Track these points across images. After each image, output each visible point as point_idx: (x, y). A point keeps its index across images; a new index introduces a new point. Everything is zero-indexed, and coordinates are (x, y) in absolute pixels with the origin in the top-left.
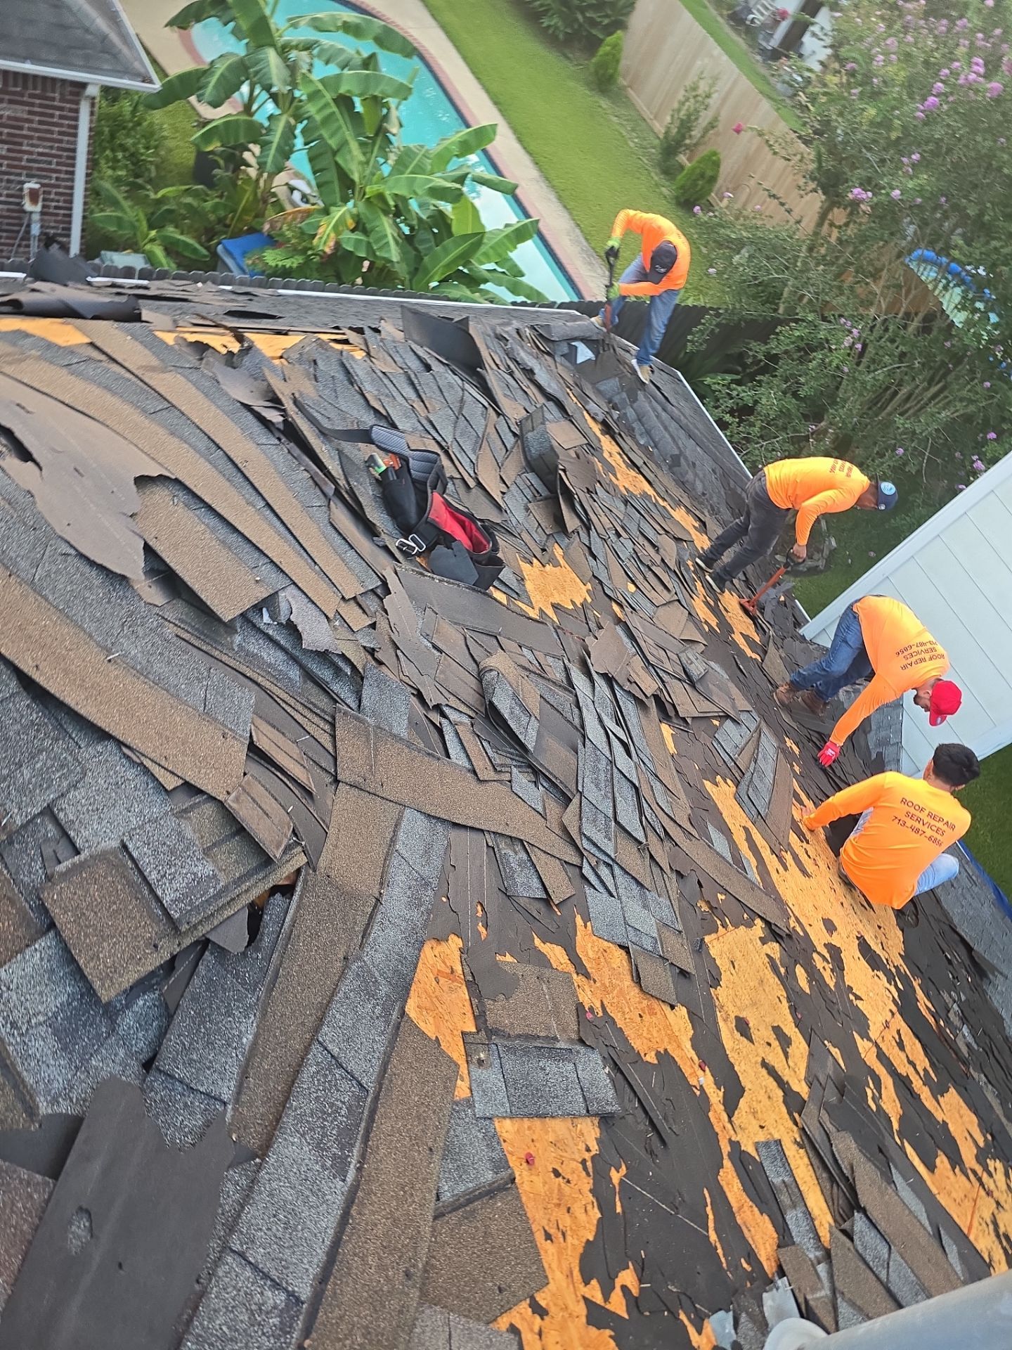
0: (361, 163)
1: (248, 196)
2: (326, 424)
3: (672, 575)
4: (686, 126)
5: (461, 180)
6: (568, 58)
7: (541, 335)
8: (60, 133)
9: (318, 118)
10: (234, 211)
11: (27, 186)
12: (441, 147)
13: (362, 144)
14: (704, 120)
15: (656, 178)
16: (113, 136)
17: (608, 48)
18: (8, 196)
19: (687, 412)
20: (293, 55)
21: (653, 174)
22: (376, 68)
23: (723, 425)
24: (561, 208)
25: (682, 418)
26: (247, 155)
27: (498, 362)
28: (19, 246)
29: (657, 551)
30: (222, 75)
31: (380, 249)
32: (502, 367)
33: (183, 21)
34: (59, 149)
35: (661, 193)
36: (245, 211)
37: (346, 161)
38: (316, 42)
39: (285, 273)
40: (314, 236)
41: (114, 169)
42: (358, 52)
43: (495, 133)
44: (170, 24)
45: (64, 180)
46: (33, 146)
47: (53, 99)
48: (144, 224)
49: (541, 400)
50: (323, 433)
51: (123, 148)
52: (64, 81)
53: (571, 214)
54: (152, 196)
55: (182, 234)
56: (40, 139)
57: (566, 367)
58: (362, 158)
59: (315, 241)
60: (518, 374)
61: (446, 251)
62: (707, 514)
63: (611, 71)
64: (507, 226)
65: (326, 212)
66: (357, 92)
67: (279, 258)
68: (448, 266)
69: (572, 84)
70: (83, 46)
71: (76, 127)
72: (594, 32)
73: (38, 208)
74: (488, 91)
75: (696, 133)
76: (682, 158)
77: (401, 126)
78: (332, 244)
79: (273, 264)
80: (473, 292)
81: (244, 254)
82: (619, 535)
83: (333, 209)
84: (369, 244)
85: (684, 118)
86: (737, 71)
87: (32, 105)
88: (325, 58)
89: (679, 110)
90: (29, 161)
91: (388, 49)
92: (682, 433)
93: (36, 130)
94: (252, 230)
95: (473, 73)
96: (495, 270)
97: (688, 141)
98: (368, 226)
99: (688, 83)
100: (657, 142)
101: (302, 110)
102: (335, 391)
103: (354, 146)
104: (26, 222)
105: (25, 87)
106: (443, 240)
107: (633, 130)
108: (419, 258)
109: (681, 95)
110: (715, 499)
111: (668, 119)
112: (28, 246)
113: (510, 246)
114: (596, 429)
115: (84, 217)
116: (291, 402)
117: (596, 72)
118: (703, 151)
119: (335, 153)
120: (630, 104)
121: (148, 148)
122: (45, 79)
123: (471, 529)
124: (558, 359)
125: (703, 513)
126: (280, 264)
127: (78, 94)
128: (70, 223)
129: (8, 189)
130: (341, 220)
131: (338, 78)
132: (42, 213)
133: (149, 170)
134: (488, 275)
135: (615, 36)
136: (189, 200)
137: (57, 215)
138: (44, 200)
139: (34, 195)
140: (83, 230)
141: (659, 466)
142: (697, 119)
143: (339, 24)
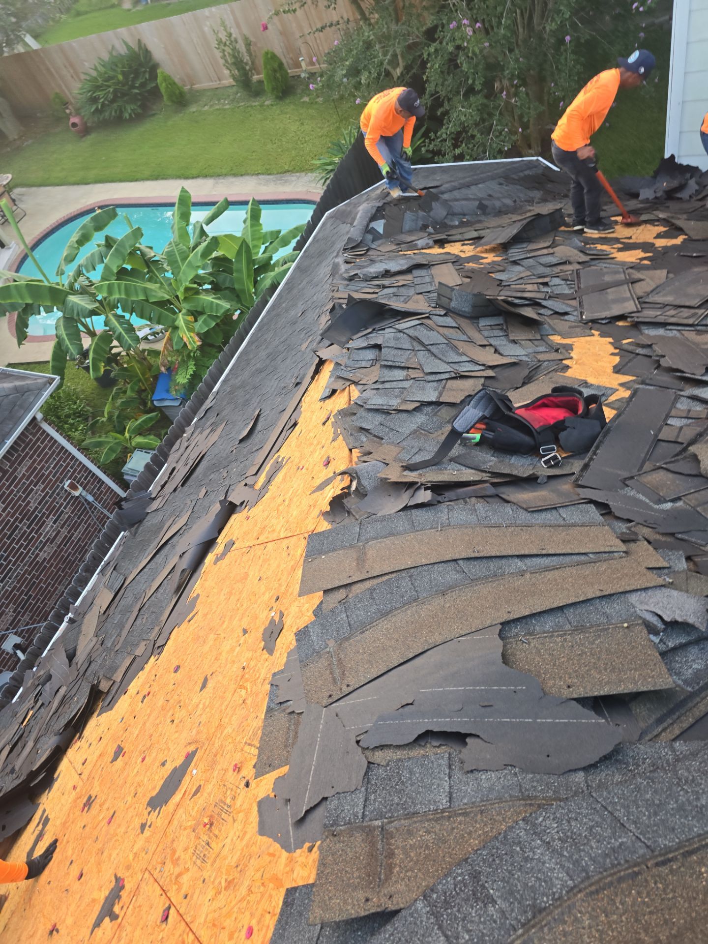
0: (160, 288)
1: (137, 367)
2: (427, 456)
3: (593, 263)
4: (238, 63)
5: (203, 233)
6: (154, 115)
7: (352, 248)
8: (50, 449)
9: (123, 296)
10: (140, 380)
11: (65, 486)
12: (176, 232)
13: (150, 280)
14: (241, 46)
15: (257, 104)
16: (58, 417)
17: (164, 84)
18: (65, 500)
19: (446, 177)
20: (77, 286)
21: (254, 104)
22: (115, 241)
23: (460, 158)
24: (241, 178)
25: (453, 184)
26: (114, 351)
27: (371, 291)
28: (93, 512)
29: (570, 263)
30: (67, 335)
31: (217, 311)
32: (377, 291)
33: (22, 336)
34: (57, 456)
35: (268, 106)
36: (143, 374)
37: (155, 296)
38: (79, 266)
39: (196, 377)
40: (185, 345)
41: (77, 430)
42: (99, 246)
43: (187, 192)
44: (20, 344)
45: (74, 464)
46: (48, 469)
47: (31, 440)
48: (119, 436)
49: (409, 277)
50: (435, 462)
51: (68, 416)
52: (26, 429)
53: (248, 174)
54: (104, 419)
55: (137, 420)
56: (46, 462)
57: (382, 244)
58: (158, 285)
59: (190, 347)
60: (386, 282)
61: (239, 271)
62: (531, 208)
63: (177, 92)
64: (245, 222)
65: (176, 328)
66: (121, 262)
67: (184, 374)
68: (249, 276)
69: (170, 123)
70: (14, 404)
71: (52, 438)
72: (148, 88)
73: (81, 489)
74: (147, 179)
75: (246, 58)
76: (255, 78)
77: (151, 248)
78: (196, 338)
79: (186, 381)
80: (273, 270)
81: (168, 391)
82: (546, 284)
83: (176, 323)
84: (210, 316)
85: (233, 60)
86: (226, 6)
87: (27, 453)
88: (91, 268)
89: (226, 61)
90: (54, 477)
91: (105, 225)
92: (464, 191)
93: (41, 461)
94: (156, 378)
95: (131, 181)
96: (266, 247)
97: (248, 68)
98: (199, 309)
99: (214, 44)
100: (235, 89)
101: (112, 303)
102: (392, 429)
103: (149, 285)
104: (83, 501)
105: (17, 451)
106: (232, 269)
107: (219, 100)
108: (232, 290)
109: (218, 54)
110: (521, 195)
111: (227, 72)
112: (96, 508)
113: (257, 228)
114: (436, 250)
115: (99, 467)
116: (406, 473)
117: (173, 101)
118: (260, 62)
119: (147, 301)
120: (203, 92)
121: (75, 403)
122: (19, 438)
123: (552, 401)
124: (373, 246)
125: (530, 211)
126: (188, 376)
127: (36, 425)
128: (97, 477)
129: (61, 497)
130: (187, 323)
131: (107, 268)
132: (84, 489)
133: (88, 411)
134: (267, 255)
135: (159, 75)
136: (119, 401)
137: (89, 481)
138: (78, 482)
139: (73, 487)
140: (105, 473)
141: (480, 222)
142: (239, 52)
143: (76, 246)
